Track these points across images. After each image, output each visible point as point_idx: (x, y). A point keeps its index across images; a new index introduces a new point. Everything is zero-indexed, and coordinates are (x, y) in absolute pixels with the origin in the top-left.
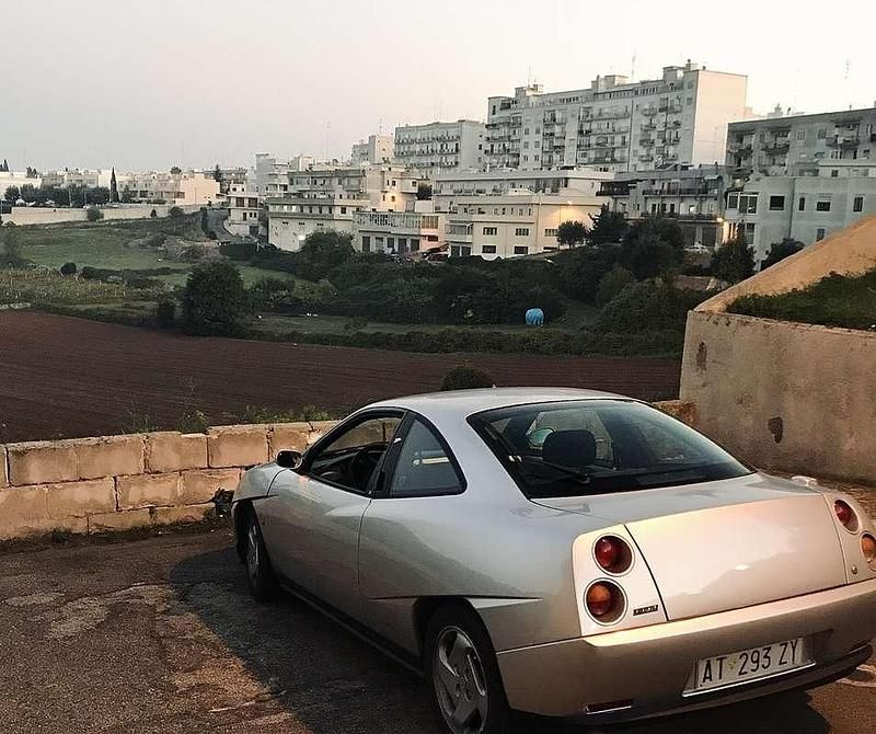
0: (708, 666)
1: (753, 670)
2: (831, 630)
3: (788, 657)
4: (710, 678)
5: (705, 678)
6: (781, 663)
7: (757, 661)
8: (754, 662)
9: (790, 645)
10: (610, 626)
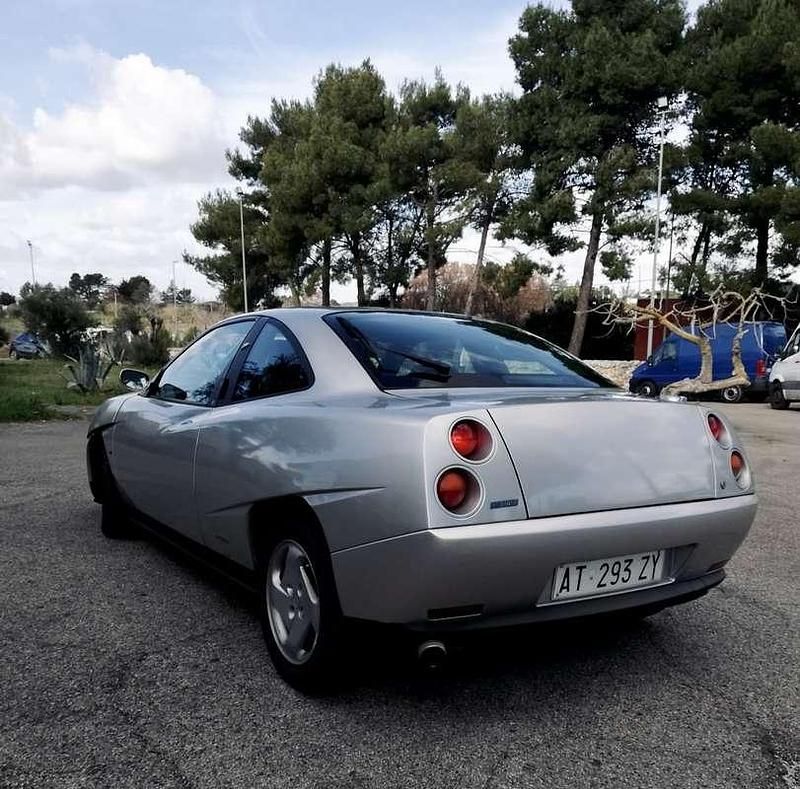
0: (567, 575)
1: (612, 583)
2: (694, 545)
3: (648, 573)
4: (568, 588)
5: (562, 588)
6: (640, 578)
7: (618, 574)
8: (614, 574)
9: (651, 559)
10: (461, 518)
